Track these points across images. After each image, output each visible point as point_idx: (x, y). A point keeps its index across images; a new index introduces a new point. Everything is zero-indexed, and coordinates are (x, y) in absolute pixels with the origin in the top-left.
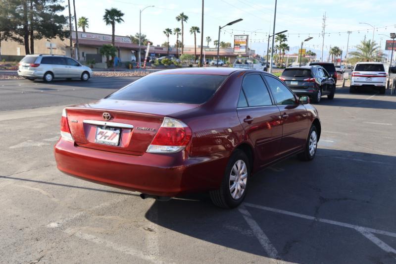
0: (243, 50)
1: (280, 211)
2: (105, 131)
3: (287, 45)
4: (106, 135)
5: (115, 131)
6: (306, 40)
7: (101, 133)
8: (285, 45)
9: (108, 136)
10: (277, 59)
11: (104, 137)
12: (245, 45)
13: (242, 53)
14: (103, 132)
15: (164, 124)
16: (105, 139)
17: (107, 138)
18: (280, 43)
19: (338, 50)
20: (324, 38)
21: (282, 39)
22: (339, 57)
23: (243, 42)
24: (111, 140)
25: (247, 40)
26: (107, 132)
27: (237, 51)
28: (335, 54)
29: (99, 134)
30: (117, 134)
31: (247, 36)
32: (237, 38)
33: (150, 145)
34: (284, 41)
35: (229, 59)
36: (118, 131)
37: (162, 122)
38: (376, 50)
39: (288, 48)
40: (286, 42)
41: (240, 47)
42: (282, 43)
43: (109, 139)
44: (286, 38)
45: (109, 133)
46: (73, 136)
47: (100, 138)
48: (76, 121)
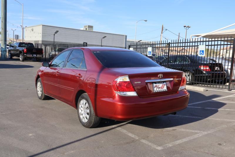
2: (158, 85)
4: (159, 87)
7: (156, 86)
9: (160, 87)
11: (158, 88)
14: (157, 86)
16: (159, 89)
17: (160, 88)
24: (163, 88)
29: (155, 87)
30: (164, 85)
33: (180, 87)
36: (165, 83)
45: (160, 85)
46: (137, 93)
47: (156, 89)
48: (140, 82)
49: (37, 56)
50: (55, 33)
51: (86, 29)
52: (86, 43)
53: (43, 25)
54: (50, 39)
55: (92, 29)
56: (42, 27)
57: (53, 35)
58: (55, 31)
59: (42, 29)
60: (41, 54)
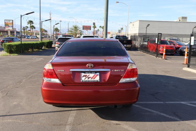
0: (11, 28)
1: (148, 102)
2: (88, 74)
3: (34, 26)
4: (89, 76)
5: (95, 74)
6: (56, 24)
7: (85, 76)
8: (33, 26)
9: (91, 77)
10: (27, 33)
11: (87, 78)
12: (12, 25)
13: (10, 30)
14: (86, 75)
15: (129, 67)
16: (88, 79)
17: (90, 78)
18: (30, 25)
19: (58, 29)
20: (51, 23)
21: (31, 23)
22: (58, 33)
23: (10, 24)
24: (94, 79)
25: (12, 23)
26: (89, 75)
27: (7, 29)
28: (56, 31)
29: (83, 77)
30: (97, 75)
31: (13, 20)
32: (6, 21)
33: (122, 79)
34: (32, 24)
35: (1, 33)
36: (98, 74)
37: (128, 66)
38: (79, 30)
39: (35, 28)
40: (33, 25)
41: (9, 26)
42: (31, 25)
43: (91, 79)
44: (33, 23)
45: (91, 75)
46: (60, 80)
47: (85, 79)
48: (63, 71)
49: (127, 45)
50: (147, 26)
51: (180, 20)
52: (161, 34)
53: (140, 21)
54: (144, 32)
55: (186, 20)
56: (139, 22)
57: (146, 28)
58: (147, 25)
59: (139, 24)
60: (131, 44)
